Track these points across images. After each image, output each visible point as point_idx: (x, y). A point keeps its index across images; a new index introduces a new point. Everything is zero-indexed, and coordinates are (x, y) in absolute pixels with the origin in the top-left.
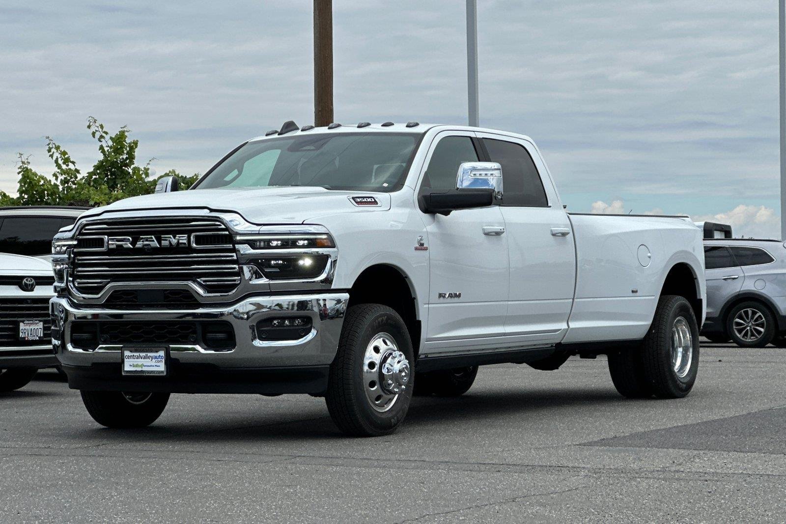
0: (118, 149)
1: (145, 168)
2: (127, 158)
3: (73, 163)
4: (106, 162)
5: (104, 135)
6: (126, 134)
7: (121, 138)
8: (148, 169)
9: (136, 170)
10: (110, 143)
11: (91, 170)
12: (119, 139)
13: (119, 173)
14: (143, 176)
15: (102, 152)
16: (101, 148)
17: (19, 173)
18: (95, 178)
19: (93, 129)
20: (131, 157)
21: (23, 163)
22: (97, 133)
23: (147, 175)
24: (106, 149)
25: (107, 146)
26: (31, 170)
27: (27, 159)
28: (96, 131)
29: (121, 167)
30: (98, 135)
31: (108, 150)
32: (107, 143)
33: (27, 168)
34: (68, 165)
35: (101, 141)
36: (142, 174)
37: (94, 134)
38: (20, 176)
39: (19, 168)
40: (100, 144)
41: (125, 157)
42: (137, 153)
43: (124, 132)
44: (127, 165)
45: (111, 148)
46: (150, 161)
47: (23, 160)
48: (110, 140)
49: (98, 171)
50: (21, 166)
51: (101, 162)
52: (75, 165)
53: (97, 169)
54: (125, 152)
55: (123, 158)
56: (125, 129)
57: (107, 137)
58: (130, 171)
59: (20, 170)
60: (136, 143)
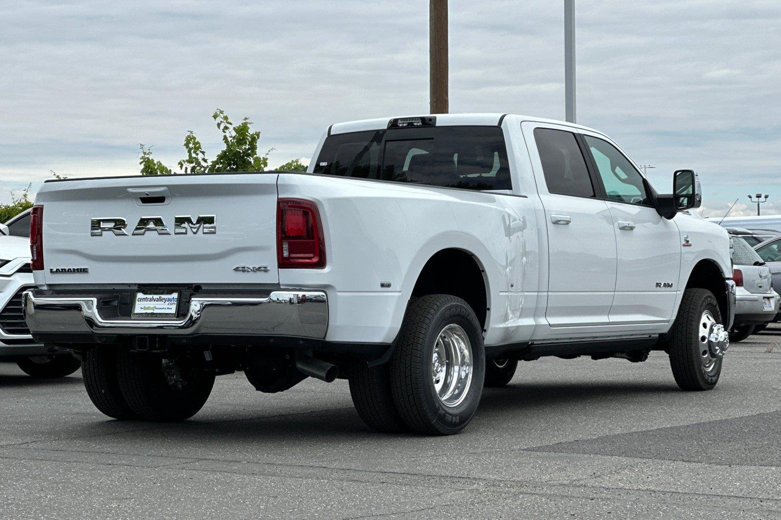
0: (241, 140)
1: (263, 158)
2: (249, 149)
3: (203, 153)
4: (229, 152)
5: (228, 125)
6: (249, 125)
7: (243, 129)
8: (267, 159)
9: (257, 160)
10: (234, 134)
11: (215, 159)
12: (242, 130)
13: (241, 163)
14: (262, 166)
15: (225, 142)
16: (225, 138)
17: (141, 163)
18: (218, 168)
19: (219, 120)
20: (253, 148)
21: (145, 153)
22: (222, 124)
23: (266, 165)
24: (229, 139)
25: (230, 137)
26: (153, 160)
27: (149, 150)
28: (221, 122)
29: (243, 156)
30: (222, 127)
31: (231, 140)
32: (231, 133)
33: (148, 158)
34: (197, 154)
35: (225, 132)
36: (262, 163)
37: (219, 125)
38: (142, 166)
39: (141, 159)
40: (224, 134)
41: (247, 147)
42: (259, 144)
43: (246, 123)
44: (248, 155)
45: (234, 138)
46: (269, 151)
47: (145, 151)
48: (234, 131)
49: (222, 161)
50: (143, 157)
51: (224, 152)
52: (204, 155)
53: (221, 159)
54: (248, 143)
55: (245, 148)
56: (247, 121)
57: (231, 127)
58: (252, 160)
59: (142, 160)
60: (258, 134)
